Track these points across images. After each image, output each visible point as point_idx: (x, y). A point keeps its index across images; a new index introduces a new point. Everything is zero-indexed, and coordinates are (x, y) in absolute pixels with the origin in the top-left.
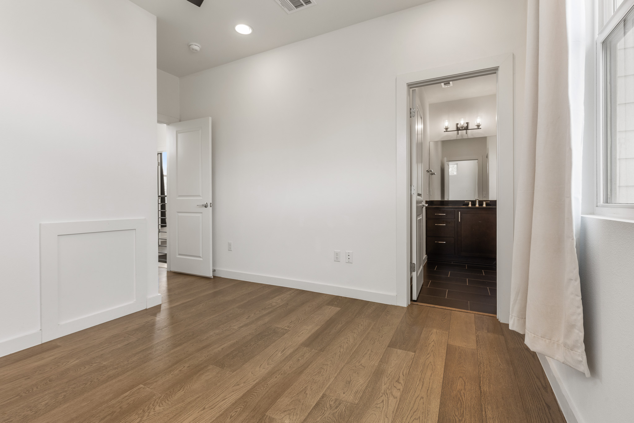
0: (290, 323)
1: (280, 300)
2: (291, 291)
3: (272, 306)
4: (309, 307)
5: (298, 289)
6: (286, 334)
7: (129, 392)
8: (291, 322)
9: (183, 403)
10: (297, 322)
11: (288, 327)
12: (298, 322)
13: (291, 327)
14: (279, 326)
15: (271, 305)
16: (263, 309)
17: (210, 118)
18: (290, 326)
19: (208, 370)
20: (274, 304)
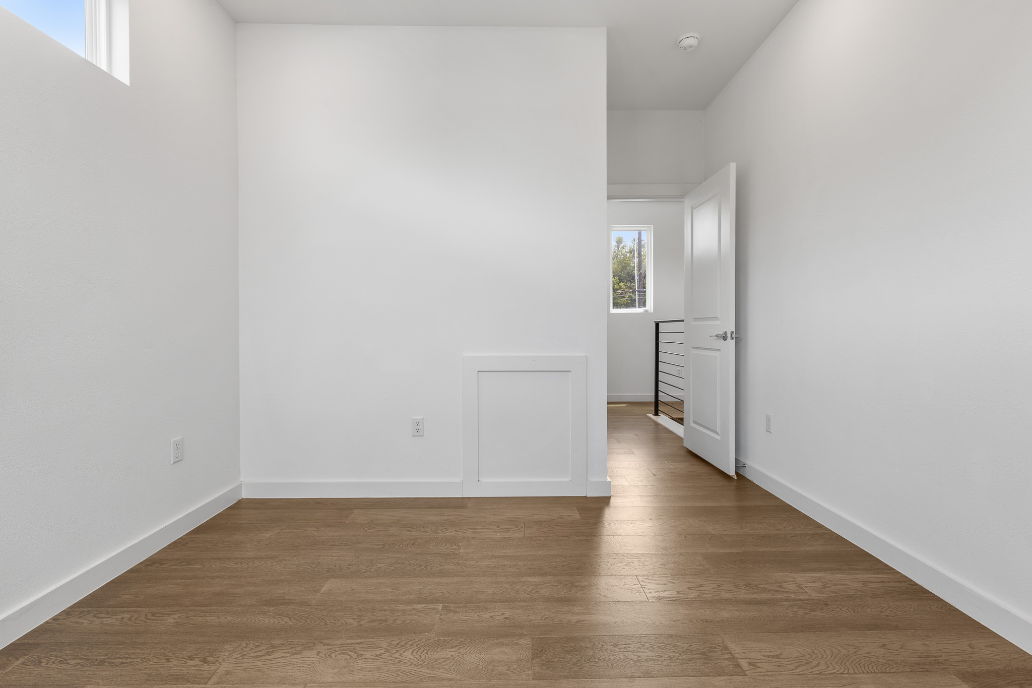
0: (768, 656)
1: (820, 584)
2: (880, 576)
3: (780, 589)
4: (884, 646)
5: (911, 580)
6: (726, 678)
7: (424, 605)
8: (777, 656)
9: (430, 672)
10: (792, 667)
11: (750, 664)
12: (796, 668)
13: (759, 670)
14: (732, 647)
15: (780, 586)
16: (747, 586)
17: (733, 166)
18: (759, 665)
19: (517, 644)
20: (790, 587)
